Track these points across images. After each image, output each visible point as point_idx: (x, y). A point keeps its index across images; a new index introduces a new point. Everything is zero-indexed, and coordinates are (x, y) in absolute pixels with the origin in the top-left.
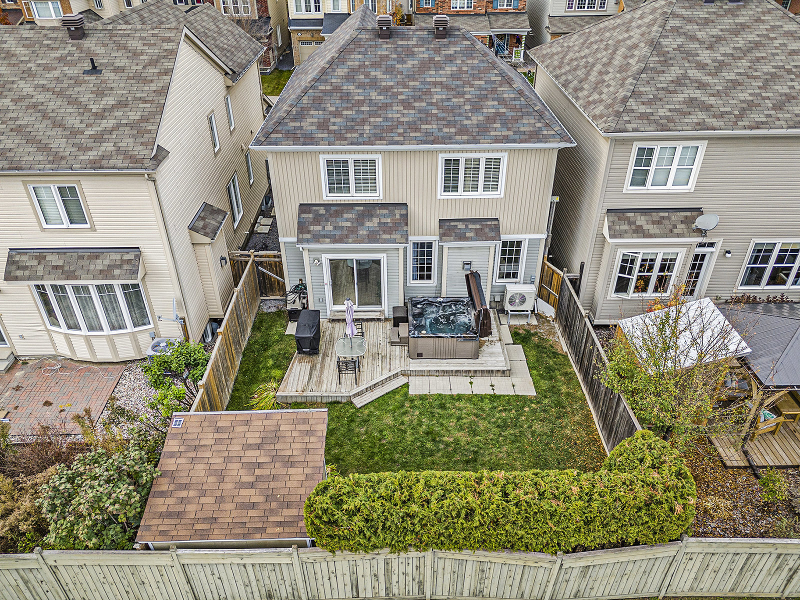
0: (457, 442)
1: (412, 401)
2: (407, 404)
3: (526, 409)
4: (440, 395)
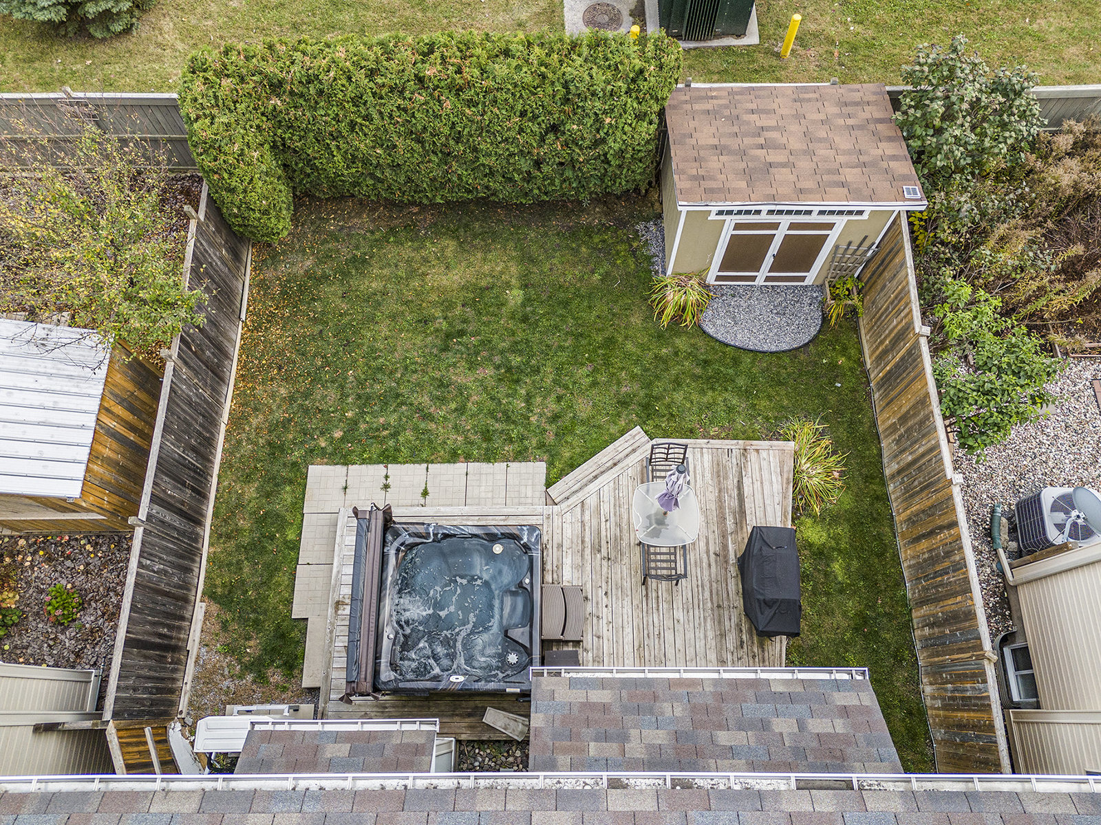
0: (472, 366)
1: (541, 446)
2: (550, 438)
3: (338, 434)
4: (488, 460)
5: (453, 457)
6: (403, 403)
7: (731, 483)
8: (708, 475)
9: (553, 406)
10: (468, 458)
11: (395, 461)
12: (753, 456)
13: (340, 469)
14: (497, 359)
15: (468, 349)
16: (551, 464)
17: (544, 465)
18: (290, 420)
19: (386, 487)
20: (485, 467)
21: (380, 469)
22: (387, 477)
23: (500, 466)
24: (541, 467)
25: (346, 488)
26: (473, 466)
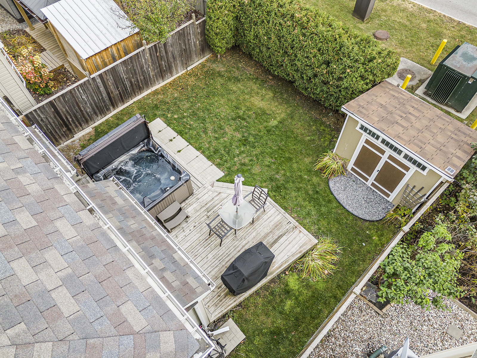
0: (236, 130)
1: (229, 168)
4: (208, 158)
5: (198, 149)
6: (203, 123)
7: (278, 233)
8: (272, 223)
9: (247, 161)
10: (203, 153)
11: (182, 136)
12: (297, 232)
13: (165, 125)
14: (246, 135)
15: (241, 125)
16: (226, 176)
17: (223, 174)
18: (168, 103)
19: (171, 140)
20: (205, 159)
21: (175, 134)
22: (174, 138)
23: (210, 163)
24: (222, 174)
25: (160, 131)
26: (202, 156)
